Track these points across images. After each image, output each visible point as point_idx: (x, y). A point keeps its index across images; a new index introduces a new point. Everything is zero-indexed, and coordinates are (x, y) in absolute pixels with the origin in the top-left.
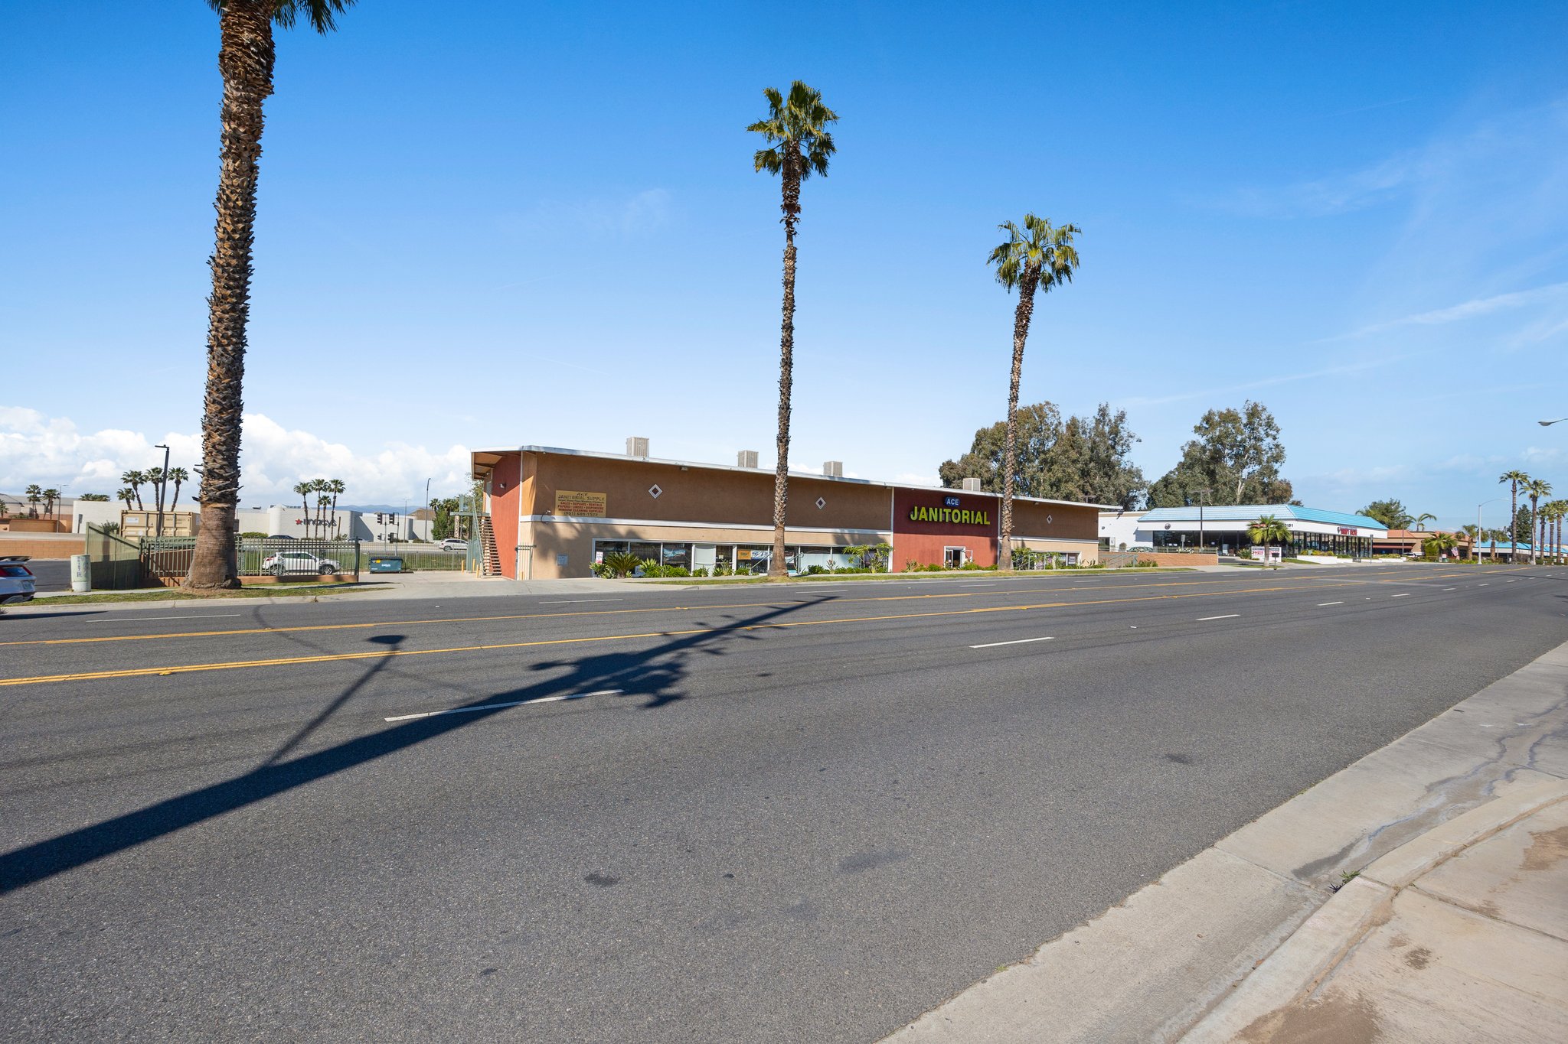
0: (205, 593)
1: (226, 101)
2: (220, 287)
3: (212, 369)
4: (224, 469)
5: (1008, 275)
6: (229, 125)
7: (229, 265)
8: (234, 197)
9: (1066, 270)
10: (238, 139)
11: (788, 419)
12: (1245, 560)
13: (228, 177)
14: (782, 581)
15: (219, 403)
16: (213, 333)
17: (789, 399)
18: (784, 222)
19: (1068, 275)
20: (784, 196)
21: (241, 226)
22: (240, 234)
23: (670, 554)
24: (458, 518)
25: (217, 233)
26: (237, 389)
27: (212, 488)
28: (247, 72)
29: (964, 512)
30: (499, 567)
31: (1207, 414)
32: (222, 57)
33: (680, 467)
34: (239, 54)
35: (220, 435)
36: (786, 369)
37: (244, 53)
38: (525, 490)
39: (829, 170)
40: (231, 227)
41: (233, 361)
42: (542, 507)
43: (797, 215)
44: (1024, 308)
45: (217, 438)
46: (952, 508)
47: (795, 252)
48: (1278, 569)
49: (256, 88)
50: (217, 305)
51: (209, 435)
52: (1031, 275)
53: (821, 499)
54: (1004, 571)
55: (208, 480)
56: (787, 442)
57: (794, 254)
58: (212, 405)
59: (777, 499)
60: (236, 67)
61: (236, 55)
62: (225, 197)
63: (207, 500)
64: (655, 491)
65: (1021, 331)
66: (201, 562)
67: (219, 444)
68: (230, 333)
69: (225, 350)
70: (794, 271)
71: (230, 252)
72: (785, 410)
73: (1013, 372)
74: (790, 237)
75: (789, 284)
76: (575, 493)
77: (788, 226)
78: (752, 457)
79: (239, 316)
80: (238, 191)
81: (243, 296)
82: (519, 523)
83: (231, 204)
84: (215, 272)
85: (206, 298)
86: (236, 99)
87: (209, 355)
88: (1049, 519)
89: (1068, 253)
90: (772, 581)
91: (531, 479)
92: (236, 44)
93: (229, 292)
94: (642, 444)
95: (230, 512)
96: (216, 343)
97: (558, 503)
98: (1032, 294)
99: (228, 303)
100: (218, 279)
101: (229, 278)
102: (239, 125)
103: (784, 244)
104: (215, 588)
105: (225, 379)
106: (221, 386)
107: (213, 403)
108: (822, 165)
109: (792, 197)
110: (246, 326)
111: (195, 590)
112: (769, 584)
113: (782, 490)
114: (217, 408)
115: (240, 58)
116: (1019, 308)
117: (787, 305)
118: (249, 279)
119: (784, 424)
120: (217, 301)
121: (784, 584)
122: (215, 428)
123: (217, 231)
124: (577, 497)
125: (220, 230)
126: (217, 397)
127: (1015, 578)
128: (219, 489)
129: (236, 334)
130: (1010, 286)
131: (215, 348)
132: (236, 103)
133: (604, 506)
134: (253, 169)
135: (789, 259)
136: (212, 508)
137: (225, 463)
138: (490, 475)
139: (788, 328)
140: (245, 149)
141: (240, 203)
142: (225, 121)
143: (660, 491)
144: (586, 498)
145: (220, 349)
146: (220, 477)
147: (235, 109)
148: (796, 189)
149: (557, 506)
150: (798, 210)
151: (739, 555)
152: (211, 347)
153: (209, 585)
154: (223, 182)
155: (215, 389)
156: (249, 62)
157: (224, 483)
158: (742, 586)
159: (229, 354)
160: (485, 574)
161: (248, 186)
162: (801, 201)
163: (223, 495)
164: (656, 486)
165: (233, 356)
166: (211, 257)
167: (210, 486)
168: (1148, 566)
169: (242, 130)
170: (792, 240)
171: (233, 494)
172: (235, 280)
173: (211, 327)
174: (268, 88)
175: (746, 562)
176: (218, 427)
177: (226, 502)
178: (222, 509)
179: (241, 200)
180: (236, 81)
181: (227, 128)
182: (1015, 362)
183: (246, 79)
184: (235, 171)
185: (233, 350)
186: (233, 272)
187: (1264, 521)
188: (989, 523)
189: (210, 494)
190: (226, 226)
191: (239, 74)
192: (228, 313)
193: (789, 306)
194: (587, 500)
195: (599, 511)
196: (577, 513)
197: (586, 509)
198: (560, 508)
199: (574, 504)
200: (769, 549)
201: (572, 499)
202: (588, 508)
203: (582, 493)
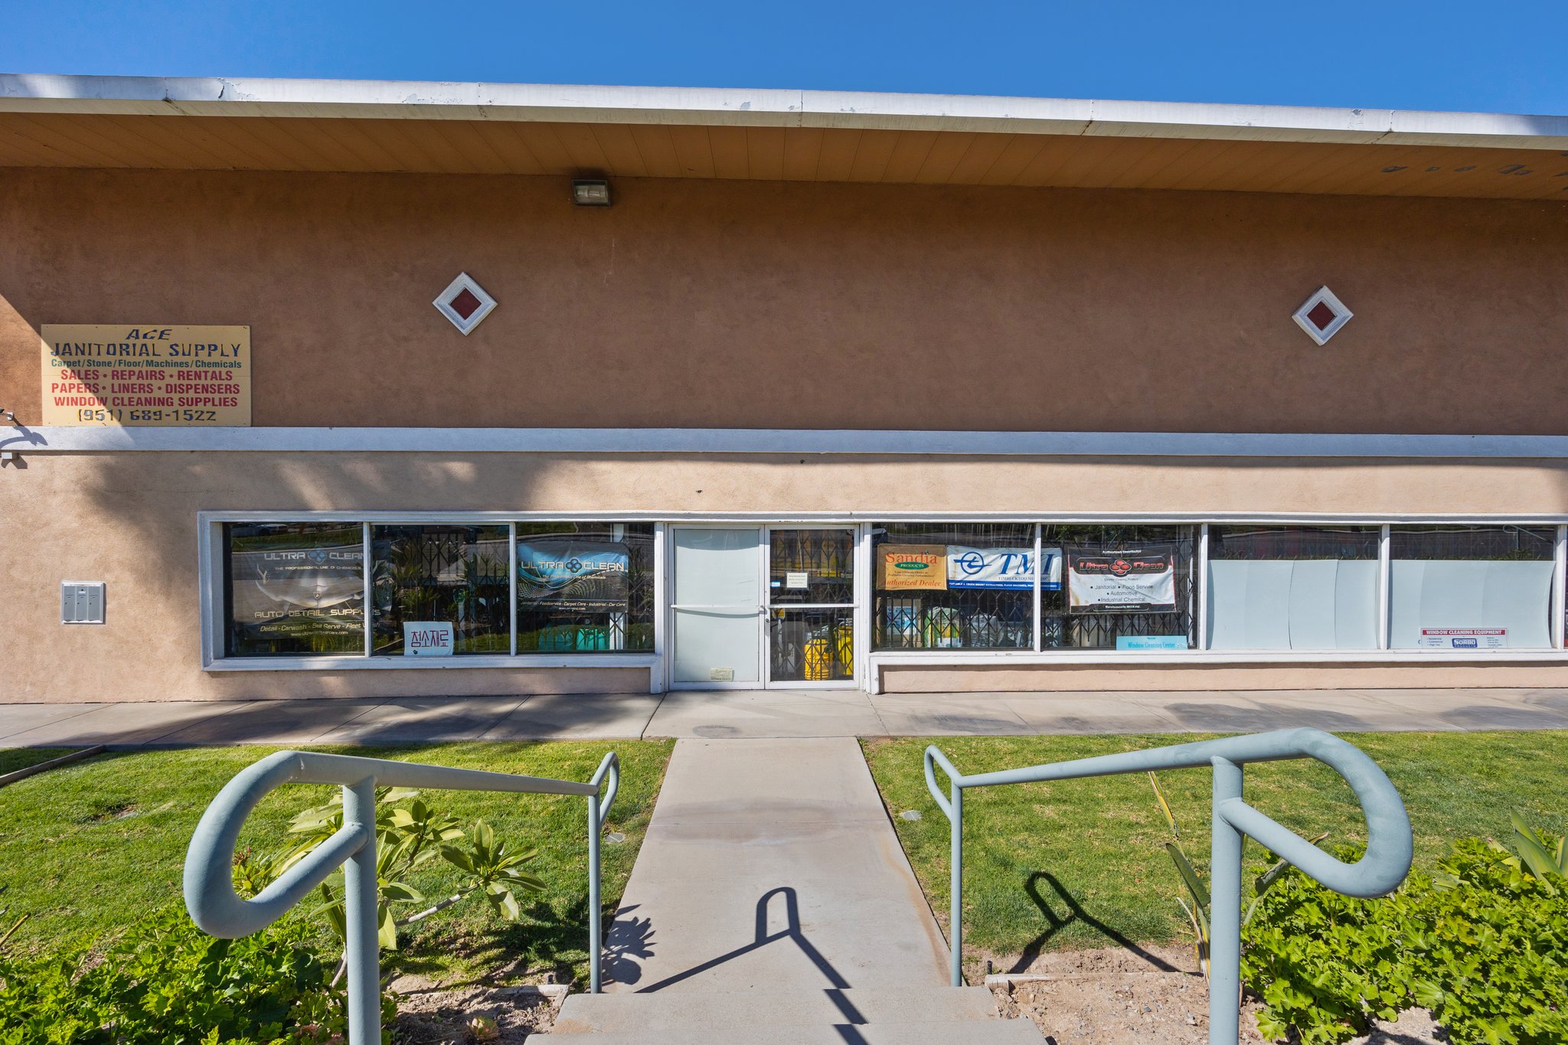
23: (553, 570)
33: (574, 185)
64: (466, 304)
76: (118, 333)
97: (49, 374)
124: (124, 348)
133: (242, 377)
143: (489, 302)
144: (163, 348)
149: (47, 386)
151: (890, 567)
164: (463, 282)
194: (165, 357)
195: (224, 402)
196: (126, 410)
197: (162, 394)
198: (58, 393)
199: (115, 374)
200: (1038, 542)
201: (104, 357)
202: (170, 388)
203: (144, 329)
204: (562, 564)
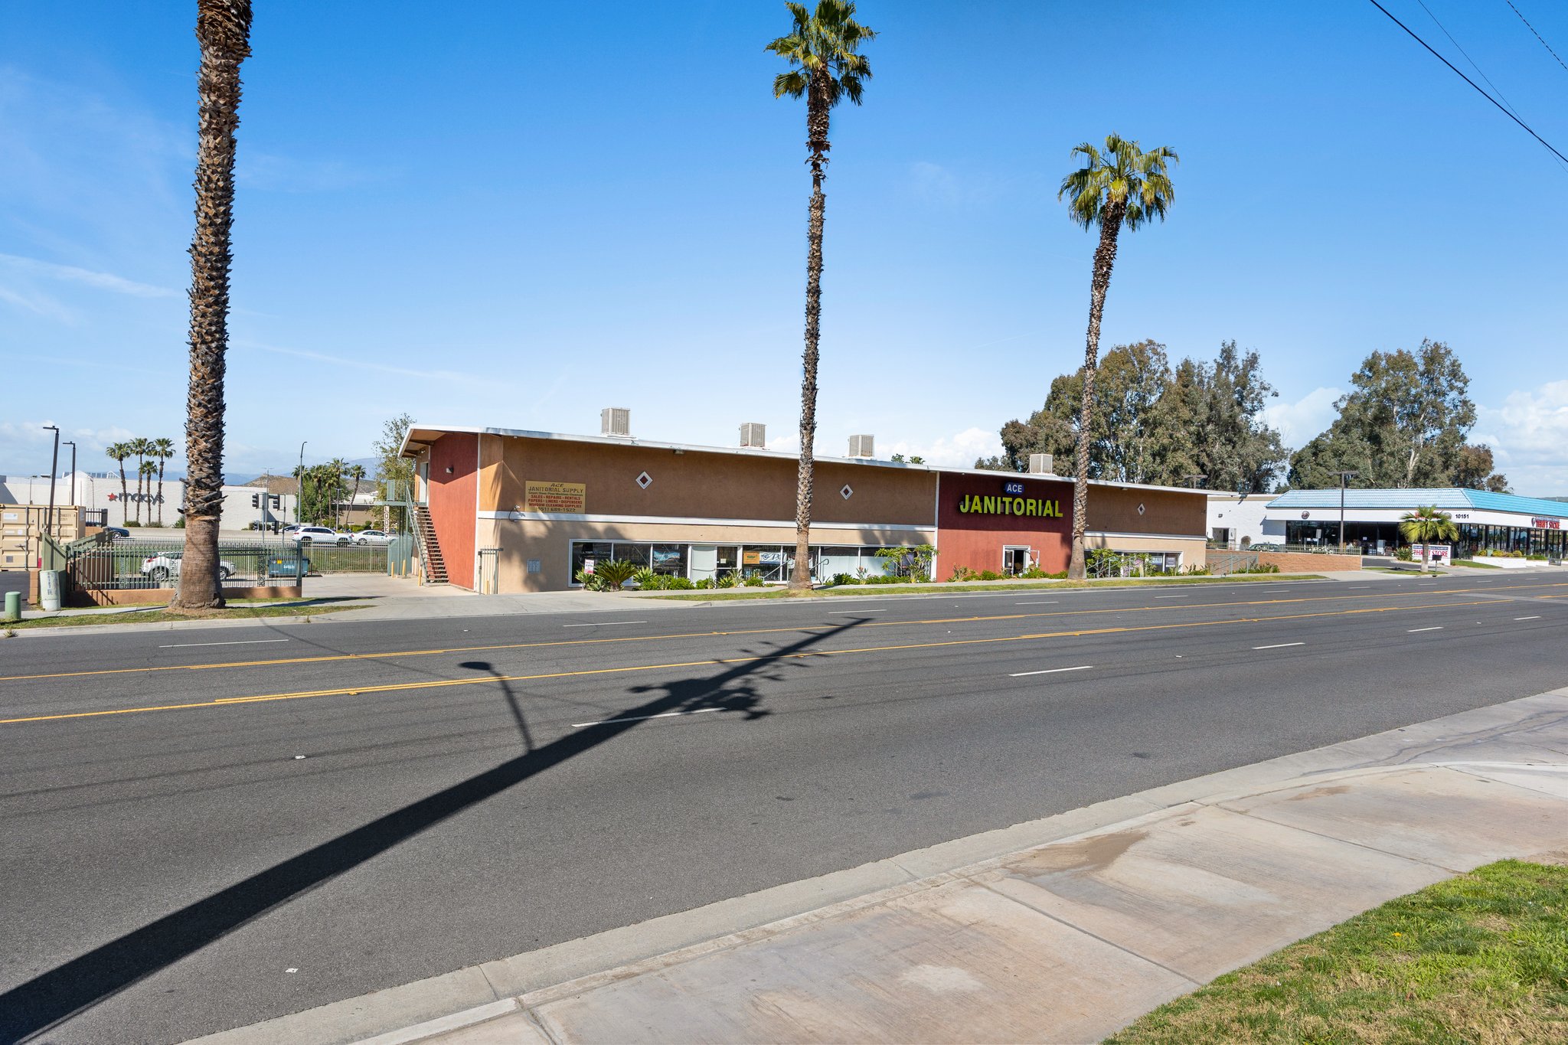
0: (196, 613)
1: (205, 70)
2: (203, 278)
3: (196, 369)
4: (210, 478)
5: (1086, 210)
6: (208, 97)
7: (211, 253)
8: (215, 177)
9: (1158, 204)
10: (219, 113)
11: (814, 402)
12: (1402, 562)
13: (209, 156)
14: (806, 595)
15: (205, 407)
16: (196, 329)
17: (814, 378)
18: (810, 163)
19: (1162, 212)
20: (810, 130)
21: (222, 209)
22: (222, 218)
23: (661, 557)
24: (388, 508)
25: (199, 218)
26: (219, 390)
27: (199, 499)
28: (227, 37)
29: (1029, 501)
30: (446, 573)
31: (1370, 357)
32: (202, 22)
33: (674, 451)
34: (220, 18)
35: (206, 441)
36: (812, 342)
37: (224, 16)
38: (484, 479)
39: (864, 96)
40: (214, 211)
41: (216, 360)
42: (507, 503)
43: (825, 154)
44: (1105, 252)
45: (203, 445)
46: (1014, 496)
47: (823, 200)
48: (1439, 576)
49: (235, 53)
50: (200, 299)
51: (195, 442)
52: (1114, 211)
53: (847, 487)
54: (1074, 581)
55: (194, 491)
56: (813, 429)
57: (822, 203)
58: (196, 408)
59: (800, 497)
60: (217, 33)
61: (216, 20)
62: (206, 178)
63: (196, 513)
64: (644, 480)
65: (1101, 281)
66: (190, 579)
67: (205, 451)
68: (213, 328)
69: (209, 348)
70: (822, 223)
71: (212, 239)
72: (810, 391)
73: (1090, 332)
74: (817, 181)
75: (816, 239)
76: (548, 484)
77: (815, 169)
78: (758, 433)
79: (221, 310)
80: (219, 170)
81: (223, 288)
82: (477, 520)
83: (213, 186)
84: (197, 262)
85: (187, 290)
86: (216, 68)
87: (193, 354)
88: (1141, 509)
89: (1162, 185)
90: (794, 595)
91: (493, 468)
92: (216, 6)
93: (212, 283)
94: (620, 418)
95: (215, 524)
96: (199, 340)
97: (528, 496)
98: (1115, 235)
99: (211, 295)
100: (201, 269)
101: (212, 268)
102: (219, 97)
103: (810, 190)
104: (205, 607)
105: (209, 379)
106: (206, 388)
107: (198, 406)
108: (855, 91)
109: (820, 133)
110: (227, 319)
111: (186, 610)
112: (791, 599)
113: (806, 486)
114: (202, 411)
115: (221, 22)
116: (1099, 252)
117: (814, 265)
118: (228, 267)
119: (809, 408)
120: (199, 293)
121: (808, 599)
122: (201, 434)
123: (198, 216)
124: (550, 489)
125: (200, 214)
126: (203, 400)
127: (1087, 590)
128: (207, 500)
129: (219, 329)
130: (1088, 222)
131: (198, 345)
132: (215, 73)
133: (583, 499)
134: (232, 143)
135: (817, 208)
136: (199, 520)
137: (211, 471)
138: (426, 454)
139: (815, 292)
140: (225, 122)
141: (221, 184)
142: (204, 93)
143: (650, 480)
144: (561, 489)
145: (204, 347)
146: (207, 487)
147: (215, 80)
148: (825, 123)
149: (527, 500)
150: (827, 147)
151: (745, 558)
152: (194, 345)
153: (199, 605)
154: (203, 161)
155: (200, 390)
156: (229, 26)
157: (211, 494)
158: (761, 602)
159: (213, 352)
160: (429, 581)
161: (228, 164)
162: (830, 138)
163: (210, 507)
164: (644, 474)
165: (217, 354)
166: (192, 245)
167: (198, 497)
168: (1268, 571)
169: (222, 102)
170: (819, 185)
171: (218, 505)
172: (217, 269)
173: (193, 322)
174: (246, 51)
175: (753, 567)
176: (204, 432)
177: (213, 515)
178: (209, 522)
179: (222, 180)
180: (215, 48)
181: (206, 100)
182: (1093, 319)
183: (226, 45)
184: (216, 147)
185: (217, 347)
186: (216, 261)
187: (1422, 512)
188: (1061, 515)
189: (198, 506)
190: (207, 210)
191: (220, 40)
192: (211, 307)
193: (816, 265)
194: (562, 492)
195: (578, 506)
196: (550, 508)
197: (560, 503)
198: (530, 502)
199: (547, 497)
200: (782, 550)
201: (544, 492)
202: (562, 502)
203: (556, 483)
204: (663, 556)
